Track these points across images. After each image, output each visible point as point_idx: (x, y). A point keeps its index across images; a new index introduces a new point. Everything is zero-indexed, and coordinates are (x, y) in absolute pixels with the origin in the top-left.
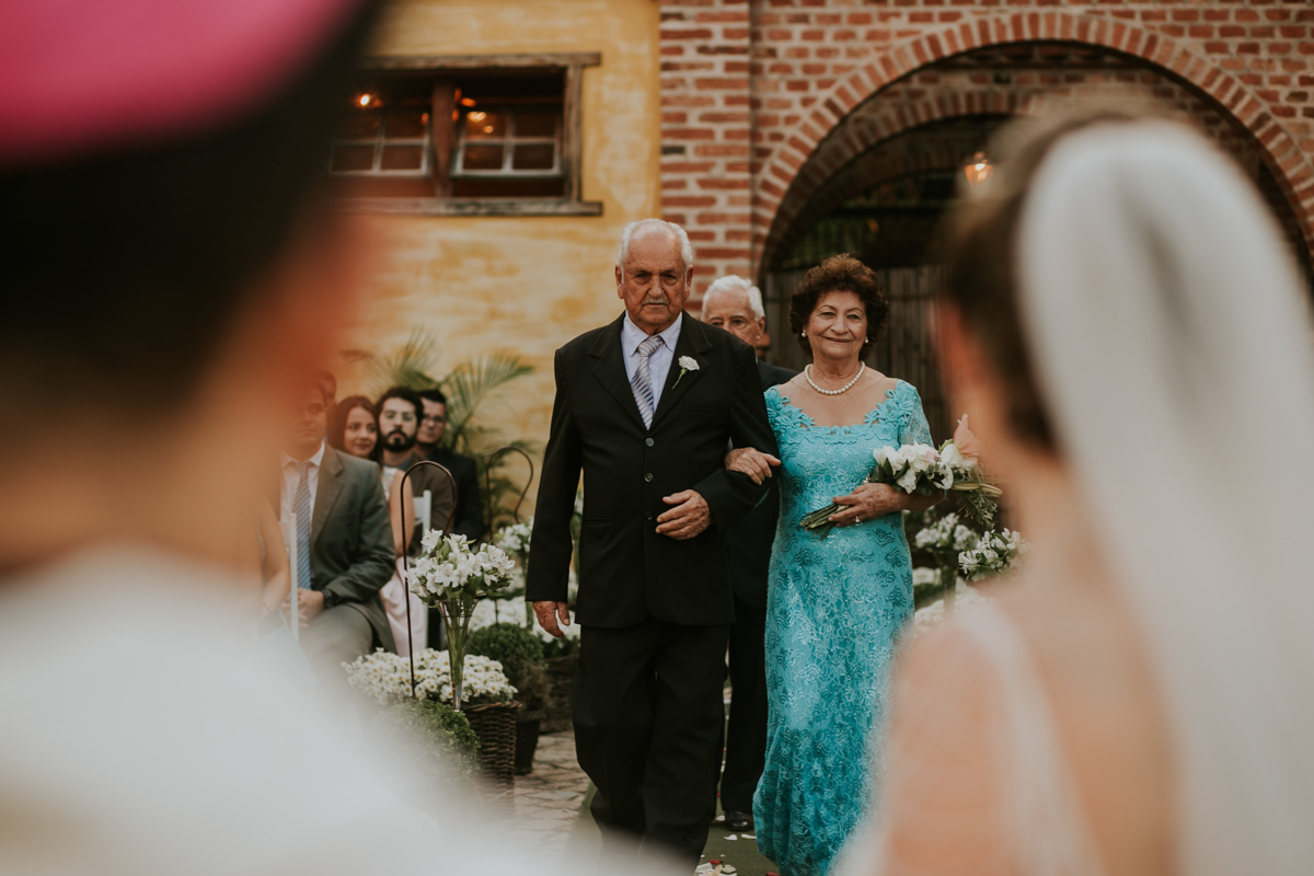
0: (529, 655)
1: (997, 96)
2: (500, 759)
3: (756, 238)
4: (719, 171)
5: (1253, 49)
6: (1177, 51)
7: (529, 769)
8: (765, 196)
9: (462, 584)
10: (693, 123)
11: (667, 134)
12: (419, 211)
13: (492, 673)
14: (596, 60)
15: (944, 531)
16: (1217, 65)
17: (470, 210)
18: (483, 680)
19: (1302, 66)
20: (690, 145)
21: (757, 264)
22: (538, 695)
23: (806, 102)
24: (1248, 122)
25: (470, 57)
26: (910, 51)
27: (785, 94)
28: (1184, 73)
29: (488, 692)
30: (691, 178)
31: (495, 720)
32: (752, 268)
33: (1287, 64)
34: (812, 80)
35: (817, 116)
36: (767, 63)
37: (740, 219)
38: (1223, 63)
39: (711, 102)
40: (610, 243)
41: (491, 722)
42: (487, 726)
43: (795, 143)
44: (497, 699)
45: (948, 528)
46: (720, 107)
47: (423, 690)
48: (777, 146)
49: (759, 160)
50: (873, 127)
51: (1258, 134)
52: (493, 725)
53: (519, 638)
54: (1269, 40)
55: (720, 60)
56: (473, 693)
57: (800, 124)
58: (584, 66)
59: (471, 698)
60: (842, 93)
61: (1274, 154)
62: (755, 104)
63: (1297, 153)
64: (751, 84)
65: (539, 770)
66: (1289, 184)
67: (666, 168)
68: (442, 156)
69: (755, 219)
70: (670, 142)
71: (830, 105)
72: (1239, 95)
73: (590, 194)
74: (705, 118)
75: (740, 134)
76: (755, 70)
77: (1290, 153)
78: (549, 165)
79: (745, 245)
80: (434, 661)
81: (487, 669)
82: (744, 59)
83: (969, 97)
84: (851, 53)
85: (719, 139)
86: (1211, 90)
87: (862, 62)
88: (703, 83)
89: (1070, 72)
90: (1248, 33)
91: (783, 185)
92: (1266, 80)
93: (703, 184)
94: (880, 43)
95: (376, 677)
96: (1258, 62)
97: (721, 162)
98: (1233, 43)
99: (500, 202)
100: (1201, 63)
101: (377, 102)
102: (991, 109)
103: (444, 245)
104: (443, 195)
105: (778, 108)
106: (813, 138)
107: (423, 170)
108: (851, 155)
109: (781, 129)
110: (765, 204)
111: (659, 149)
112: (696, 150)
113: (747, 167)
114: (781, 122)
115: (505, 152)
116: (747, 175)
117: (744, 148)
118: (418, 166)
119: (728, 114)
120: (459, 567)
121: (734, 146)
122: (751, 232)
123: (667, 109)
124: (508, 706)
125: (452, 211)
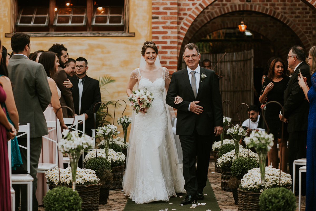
0: (106, 167)
1: (247, 5)
2: (94, 202)
3: (179, 43)
4: (168, 24)
7: (106, 203)
8: (182, 31)
9: (76, 148)
10: (161, 10)
11: (153, 13)
12: (82, 35)
13: (92, 174)
15: (235, 129)
17: (97, 35)
18: (89, 177)
20: (160, 16)
22: (109, 180)
23: (193, 4)
27: (187, 2)
29: (90, 181)
30: (160, 26)
31: (92, 190)
32: (178, 52)
35: (197, 8)
37: (174, 38)
39: (166, 4)
40: (137, 45)
41: (91, 190)
42: (90, 191)
43: (190, 16)
44: (93, 183)
45: (237, 128)
46: (169, 6)
47: (69, 180)
48: (185, 17)
49: (180, 21)
50: (212, 14)
52: (92, 191)
53: (103, 162)
56: (85, 181)
57: (192, 10)
59: (84, 183)
60: (204, 2)
62: (179, 5)
65: (109, 202)
67: (153, 23)
68: (89, 19)
69: (179, 38)
70: (154, 15)
71: (200, 5)
73: (131, 31)
74: (164, 9)
75: (175, 13)
78: (120, 22)
79: (176, 45)
81: (90, 173)
83: (239, 5)
85: (169, 15)
91: (187, 28)
93: (164, 27)
95: (54, 176)
97: (169, 21)
101: (72, 5)
102: (245, 9)
103: (89, 45)
104: (89, 31)
105: (185, 6)
106: (195, 15)
107: (84, 23)
108: (206, 22)
109: (186, 12)
110: (182, 34)
111: (151, 18)
112: (162, 18)
113: (176, 23)
114: (186, 10)
115: (107, 18)
116: (176, 25)
117: (176, 17)
118: (82, 23)
119: (171, 7)
120: (75, 142)
121: (173, 17)
122: (178, 42)
123: (153, 6)
124: (97, 185)
125: (92, 35)
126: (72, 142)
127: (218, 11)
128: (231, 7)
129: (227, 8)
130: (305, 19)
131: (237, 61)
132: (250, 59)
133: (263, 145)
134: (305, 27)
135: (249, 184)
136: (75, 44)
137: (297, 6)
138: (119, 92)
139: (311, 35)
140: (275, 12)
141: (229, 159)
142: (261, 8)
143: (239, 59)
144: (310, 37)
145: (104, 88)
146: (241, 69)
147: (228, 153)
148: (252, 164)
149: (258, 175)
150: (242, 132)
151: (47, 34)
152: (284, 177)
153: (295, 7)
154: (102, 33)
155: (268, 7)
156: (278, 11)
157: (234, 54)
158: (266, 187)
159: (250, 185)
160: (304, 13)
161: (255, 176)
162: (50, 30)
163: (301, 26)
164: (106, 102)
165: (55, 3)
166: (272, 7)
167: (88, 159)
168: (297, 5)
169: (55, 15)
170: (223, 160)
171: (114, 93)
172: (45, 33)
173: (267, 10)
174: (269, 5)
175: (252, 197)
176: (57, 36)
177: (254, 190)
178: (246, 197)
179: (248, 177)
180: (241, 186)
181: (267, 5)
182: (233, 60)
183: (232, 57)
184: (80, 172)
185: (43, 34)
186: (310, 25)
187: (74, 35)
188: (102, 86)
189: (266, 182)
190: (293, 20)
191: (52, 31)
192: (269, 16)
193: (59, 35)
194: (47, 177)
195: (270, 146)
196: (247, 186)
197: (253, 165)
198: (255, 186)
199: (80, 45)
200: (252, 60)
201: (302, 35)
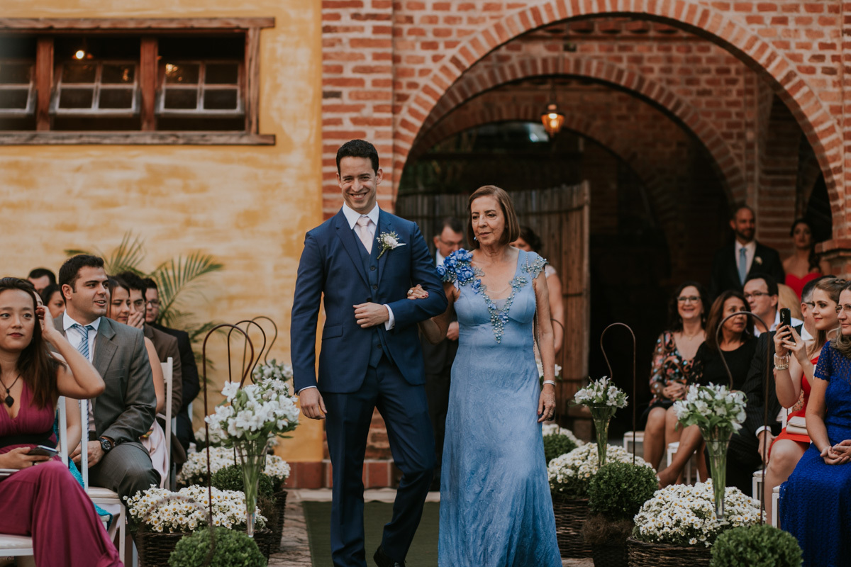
1: (566, 61)
3: (396, 165)
4: (367, 112)
5: (783, 21)
6: (725, 22)
8: (403, 131)
9: (259, 428)
10: (348, 73)
11: (325, 82)
12: (129, 141)
14: (271, 23)
15: (598, 390)
16: (755, 33)
17: (170, 140)
19: (821, 34)
20: (345, 91)
21: (397, 185)
23: (436, 59)
24: (779, 78)
25: (172, 20)
26: (517, 19)
27: (419, 52)
28: (730, 39)
30: (346, 117)
32: (393, 188)
33: (809, 32)
34: (441, 41)
35: (444, 69)
36: (406, 27)
37: (385, 149)
38: (760, 31)
39: (362, 57)
43: (427, 90)
45: (602, 387)
46: (369, 61)
47: (195, 520)
48: (413, 93)
49: (399, 104)
50: (470, 84)
51: (787, 87)
54: (795, 14)
55: (369, 24)
56: (236, 522)
57: (431, 75)
58: (262, 28)
59: (233, 525)
60: (464, 51)
61: (799, 103)
62: (396, 59)
63: (817, 102)
64: (393, 44)
66: (810, 126)
67: (326, 109)
68: (148, 98)
69: (396, 150)
70: (329, 88)
71: (455, 61)
72: (772, 57)
73: (265, 130)
74: (356, 70)
75: (385, 83)
76: (396, 32)
77: (812, 102)
78: (234, 106)
79: (388, 169)
80: (202, 495)
82: (388, 24)
83: (545, 61)
84: (471, 21)
85: (368, 86)
86: (751, 53)
87: (480, 28)
88: (355, 43)
89: (622, 43)
90: (779, 9)
91: (419, 124)
92: (793, 45)
93: (355, 121)
94: (494, 13)
96: (788, 31)
97: (370, 104)
98: (768, 16)
99: (195, 135)
100: (743, 31)
101: (90, 56)
102: (561, 71)
103: (149, 168)
104: (149, 129)
105: (414, 63)
106: (441, 87)
107: (133, 109)
108: (453, 105)
109: (416, 79)
110: (404, 138)
111: (321, 94)
112: (350, 95)
113: (390, 109)
114: (417, 73)
115: (198, 95)
116: (389, 115)
117: (387, 94)
118: (129, 106)
119: (376, 67)
120: (257, 413)
121: (380, 92)
122: (393, 159)
123: (327, 62)
124: (263, 532)
125: (156, 141)
126: (250, 413)
127: (486, 75)
128: (523, 65)
129: (512, 68)
130: (724, 99)
131: (540, 214)
132: (580, 208)
133: (721, 419)
134: (724, 121)
135: (660, 525)
136: (110, 166)
137: (704, 64)
138: (231, 298)
139: (741, 144)
140: (642, 81)
141: (570, 472)
142: (604, 68)
143: (546, 208)
144: (739, 148)
145: (194, 287)
146: (553, 236)
147: (565, 456)
148: (644, 479)
149: (681, 501)
150: (615, 399)
151: (33, 137)
152: (748, 506)
153: (698, 66)
154: (184, 137)
155: (624, 65)
156: (650, 77)
157: (531, 195)
158: (705, 532)
159: (664, 527)
160: (723, 82)
161: (676, 504)
162: (39, 125)
163: (713, 117)
164: (198, 324)
165: (52, 52)
166: (635, 67)
167: (192, 473)
168: (704, 61)
169: (52, 85)
170: (554, 475)
171: (218, 300)
172: (27, 134)
173: (621, 73)
174: (625, 59)
175: (667, 558)
176: (60, 141)
177: (674, 540)
178: (653, 558)
179: (654, 508)
180: (639, 531)
181: (619, 59)
182: (530, 210)
183: (526, 202)
184: (221, 498)
185: (20, 136)
186: (738, 114)
187: (107, 141)
188: (188, 281)
189: (705, 519)
190: (692, 102)
191: (43, 129)
192: (625, 89)
193: (67, 141)
194: (134, 511)
195: (737, 421)
196: (654, 530)
197: (646, 481)
198: (675, 529)
199: (124, 167)
200: (586, 210)
201: (718, 142)
